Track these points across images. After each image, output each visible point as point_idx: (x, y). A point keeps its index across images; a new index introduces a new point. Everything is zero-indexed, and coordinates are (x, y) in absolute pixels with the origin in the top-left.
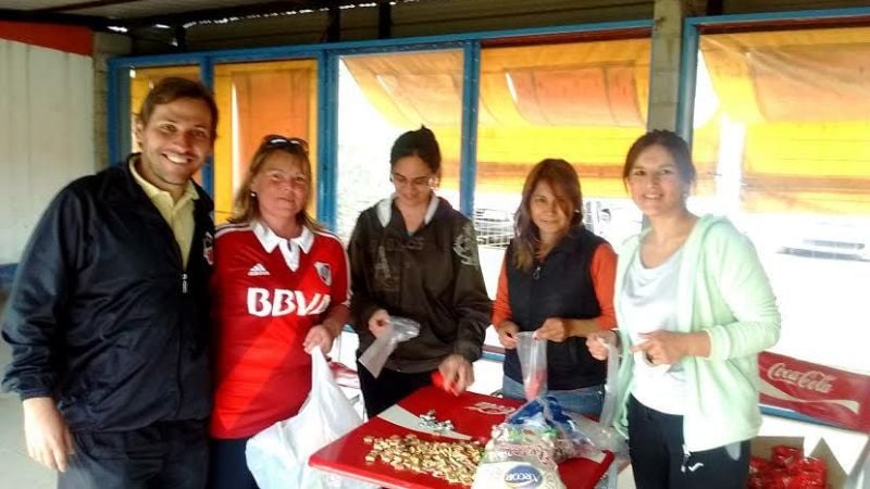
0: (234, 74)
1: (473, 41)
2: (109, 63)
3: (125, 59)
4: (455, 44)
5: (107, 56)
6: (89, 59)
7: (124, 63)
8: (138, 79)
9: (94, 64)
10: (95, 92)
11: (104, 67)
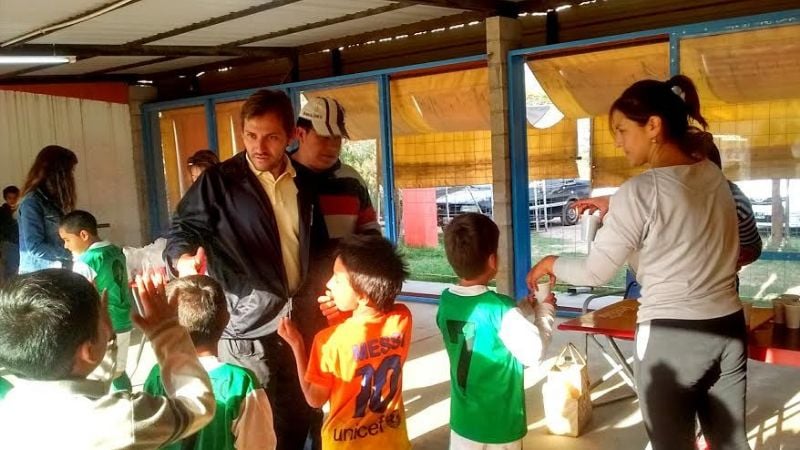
0: (230, 110)
1: (383, 75)
2: (142, 108)
3: (152, 105)
4: (372, 79)
5: (140, 103)
6: (126, 105)
7: (152, 107)
8: (165, 117)
9: (130, 109)
10: (133, 132)
11: (139, 112)
